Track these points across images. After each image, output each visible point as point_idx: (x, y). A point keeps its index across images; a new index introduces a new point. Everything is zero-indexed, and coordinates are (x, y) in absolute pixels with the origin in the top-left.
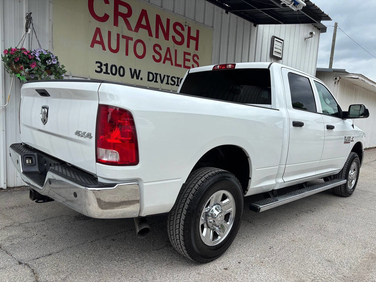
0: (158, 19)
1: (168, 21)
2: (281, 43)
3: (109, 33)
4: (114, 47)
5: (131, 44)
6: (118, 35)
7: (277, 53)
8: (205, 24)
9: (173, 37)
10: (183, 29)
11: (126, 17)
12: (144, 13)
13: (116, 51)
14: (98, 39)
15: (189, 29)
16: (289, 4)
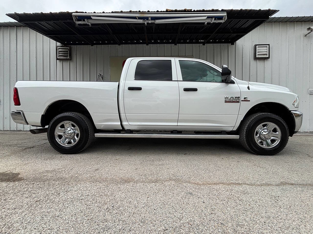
7: (262, 55)
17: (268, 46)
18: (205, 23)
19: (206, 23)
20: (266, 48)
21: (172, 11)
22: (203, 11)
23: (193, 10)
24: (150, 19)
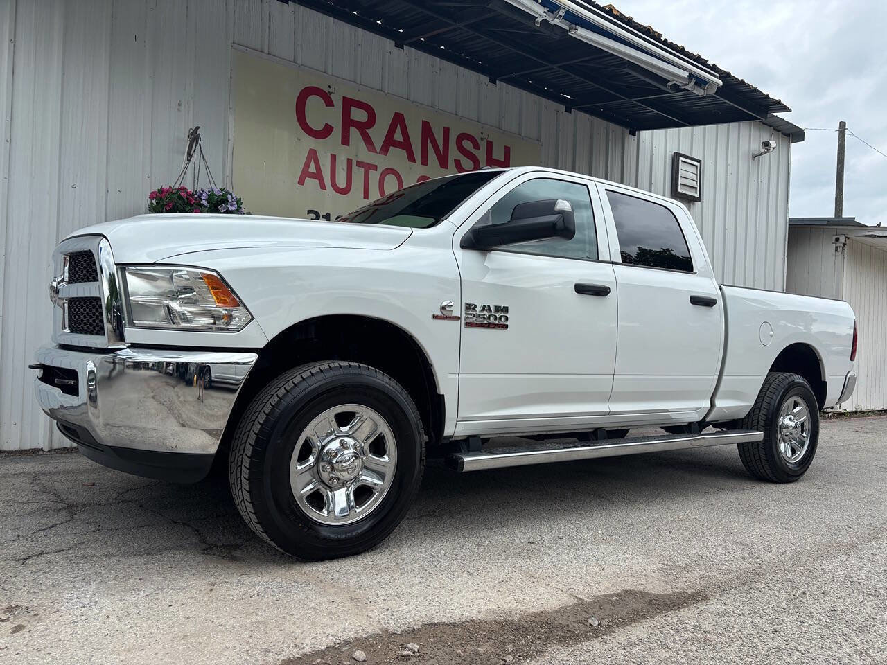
0: (427, 129)
1: (446, 131)
2: (697, 166)
3: (333, 158)
4: (342, 182)
5: (374, 176)
6: (349, 161)
7: (688, 188)
8: (523, 135)
9: (457, 163)
10: (476, 146)
11: (363, 128)
12: (398, 120)
13: (345, 191)
14: (312, 169)
15: (490, 144)
16: (686, 85)
17: (698, 164)
18: (669, 81)
19: (670, 84)
20: (693, 169)
21: (620, 17)
22: (682, 50)
23: (663, 38)
24: (562, 13)
